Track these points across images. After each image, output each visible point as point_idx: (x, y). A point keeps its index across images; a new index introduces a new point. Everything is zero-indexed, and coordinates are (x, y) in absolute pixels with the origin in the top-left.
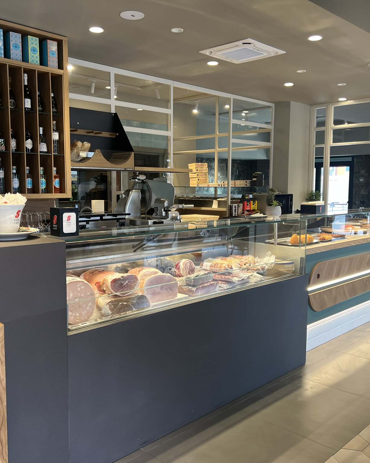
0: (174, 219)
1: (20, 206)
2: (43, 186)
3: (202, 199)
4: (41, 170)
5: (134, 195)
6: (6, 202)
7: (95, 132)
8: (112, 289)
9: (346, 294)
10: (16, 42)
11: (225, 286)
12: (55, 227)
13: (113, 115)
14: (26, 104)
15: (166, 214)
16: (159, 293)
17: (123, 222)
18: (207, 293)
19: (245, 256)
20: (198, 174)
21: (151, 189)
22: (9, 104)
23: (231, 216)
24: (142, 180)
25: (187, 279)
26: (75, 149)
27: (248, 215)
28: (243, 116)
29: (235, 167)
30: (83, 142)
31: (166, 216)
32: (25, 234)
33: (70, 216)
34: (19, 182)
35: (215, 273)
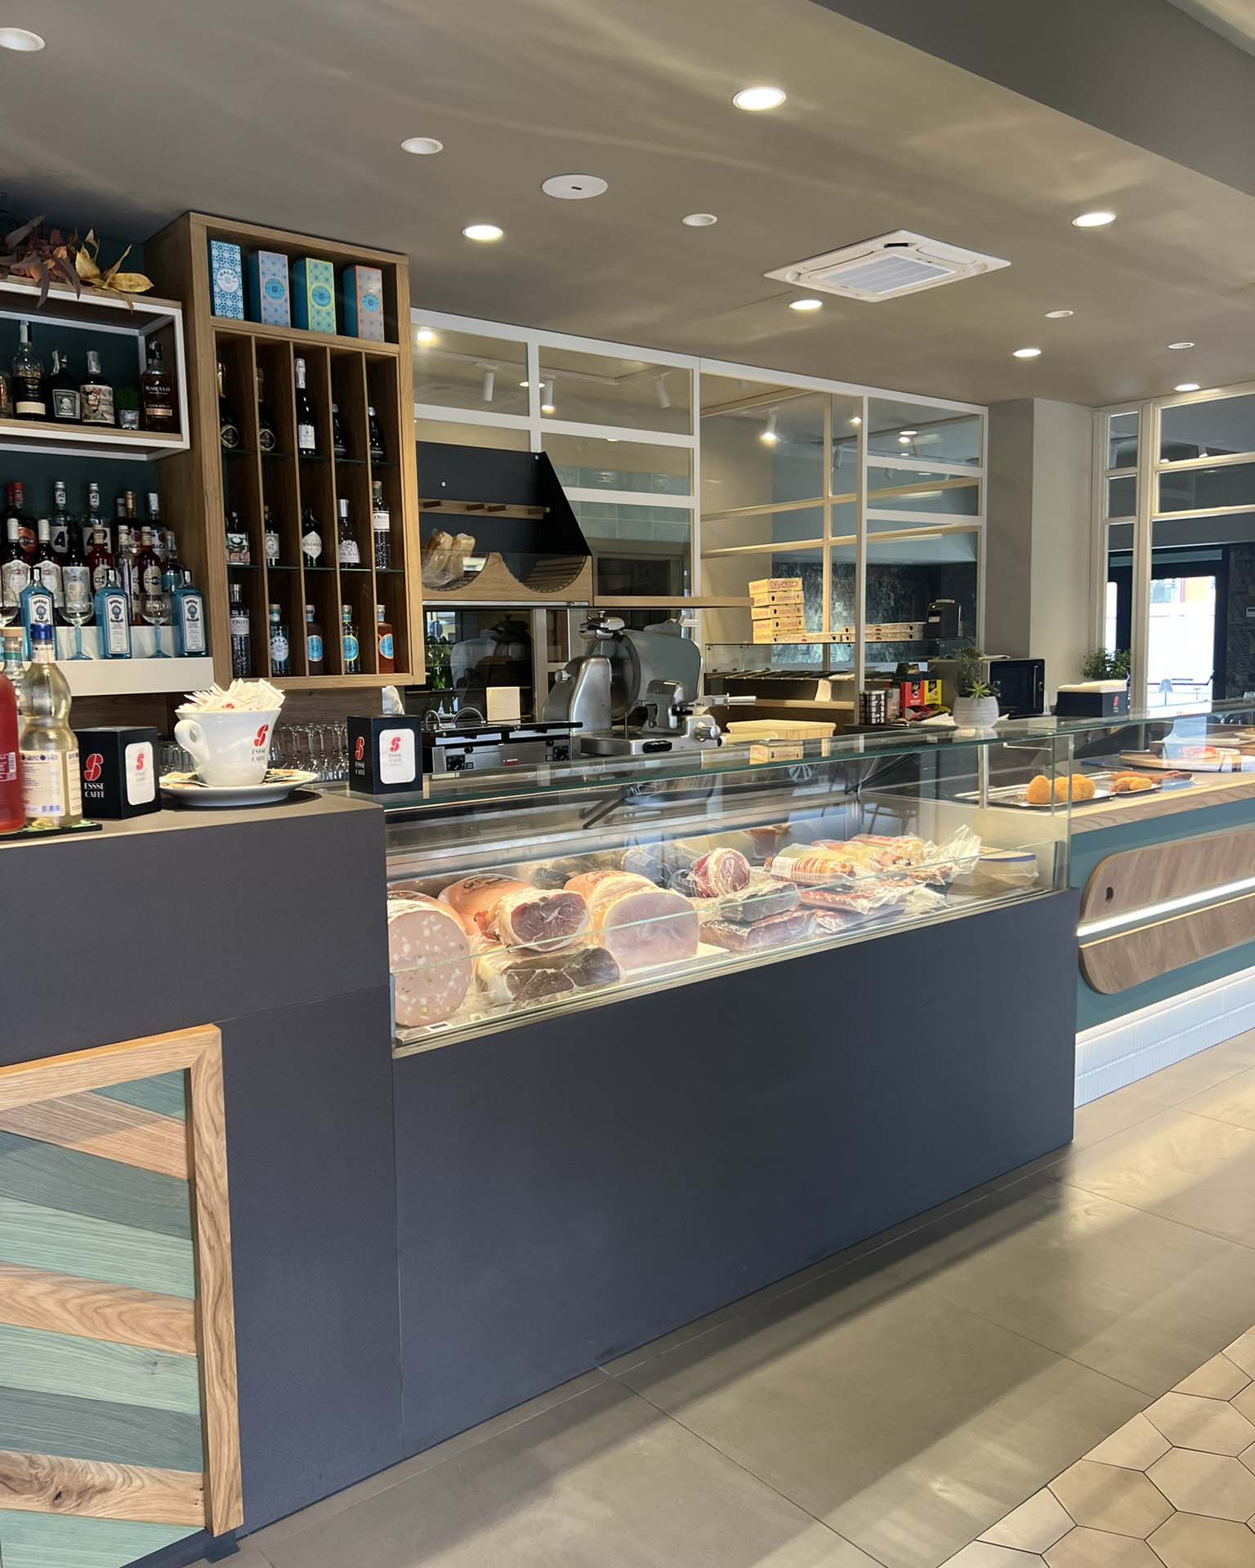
0: (701, 735)
1: (268, 713)
2: (350, 655)
3: (786, 678)
4: (345, 613)
5: (594, 672)
6: (230, 706)
7: (487, 505)
8: (515, 932)
9: (1193, 944)
10: (275, 277)
11: (835, 924)
12: (361, 768)
13: (537, 458)
14: (302, 438)
15: (678, 721)
16: (646, 943)
17: (565, 747)
18: (782, 942)
19: (897, 838)
20: (775, 607)
21: (637, 654)
22: (259, 440)
23: (866, 726)
24: (615, 632)
25: (725, 903)
26: (435, 552)
27: (915, 719)
28: (903, 444)
29: (885, 584)
30: (454, 534)
31: (678, 726)
32: (281, 787)
33: (399, 740)
34: (287, 646)
35: (808, 886)
